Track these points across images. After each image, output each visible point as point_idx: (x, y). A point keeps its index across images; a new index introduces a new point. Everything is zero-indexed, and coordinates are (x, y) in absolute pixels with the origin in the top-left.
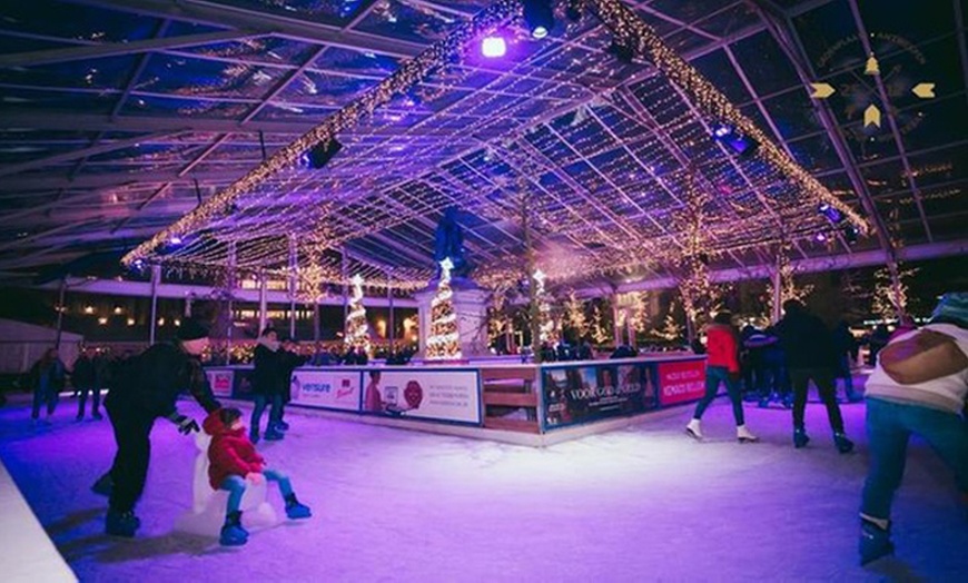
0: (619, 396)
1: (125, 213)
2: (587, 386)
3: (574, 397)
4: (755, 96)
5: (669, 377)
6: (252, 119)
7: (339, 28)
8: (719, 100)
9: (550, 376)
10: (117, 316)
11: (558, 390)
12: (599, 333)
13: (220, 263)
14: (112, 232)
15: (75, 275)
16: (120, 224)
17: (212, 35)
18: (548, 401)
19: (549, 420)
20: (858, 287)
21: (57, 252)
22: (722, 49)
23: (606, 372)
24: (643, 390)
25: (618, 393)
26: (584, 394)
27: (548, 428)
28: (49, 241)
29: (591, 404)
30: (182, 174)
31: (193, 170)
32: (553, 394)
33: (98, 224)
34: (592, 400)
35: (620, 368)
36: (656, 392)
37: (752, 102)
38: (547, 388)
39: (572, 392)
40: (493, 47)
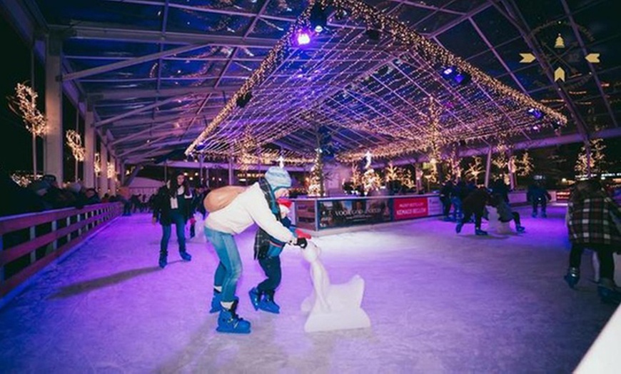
0: (366, 215)
1: (181, 132)
2: (346, 209)
3: (337, 214)
4: (490, 46)
5: (401, 206)
6: (218, 86)
7: (240, 37)
8: (443, 54)
9: (323, 205)
10: (196, 177)
11: (327, 212)
12: (410, 183)
13: (225, 152)
14: (180, 140)
15: (170, 159)
16: (181, 137)
17: (182, 48)
18: (320, 216)
19: (321, 225)
20: (557, 156)
21: (159, 150)
22: (468, 20)
23: (358, 203)
24: (382, 212)
25: (366, 212)
26: (343, 213)
27: (320, 228)
28: (156, 145)
29: (348, 218)
30: (198, 113)
31: (202, 111)
32: (324, 213)
33: (171, 138)
34: (348, 216)
35: (368, 201)
36: (391, 213)
37: (489, 50)
38: (321, 210)
39: (336, 212)
40: (304, 39)
